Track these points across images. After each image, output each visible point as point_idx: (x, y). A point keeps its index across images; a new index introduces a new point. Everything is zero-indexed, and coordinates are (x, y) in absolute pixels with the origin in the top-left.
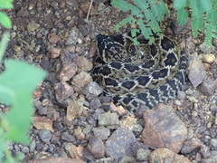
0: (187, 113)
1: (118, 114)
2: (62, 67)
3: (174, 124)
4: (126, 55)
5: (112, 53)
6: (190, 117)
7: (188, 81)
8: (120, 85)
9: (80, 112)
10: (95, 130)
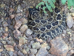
0: (67, 39)
1: (40, 42)
2: (15, 23)
3: (63, 45)
4: (41, 16)
5: (35, 16)
6: (69, 40)
7: (67, 25)
8: (40, 30)
9: (24, 42)
10: (31, 50)
